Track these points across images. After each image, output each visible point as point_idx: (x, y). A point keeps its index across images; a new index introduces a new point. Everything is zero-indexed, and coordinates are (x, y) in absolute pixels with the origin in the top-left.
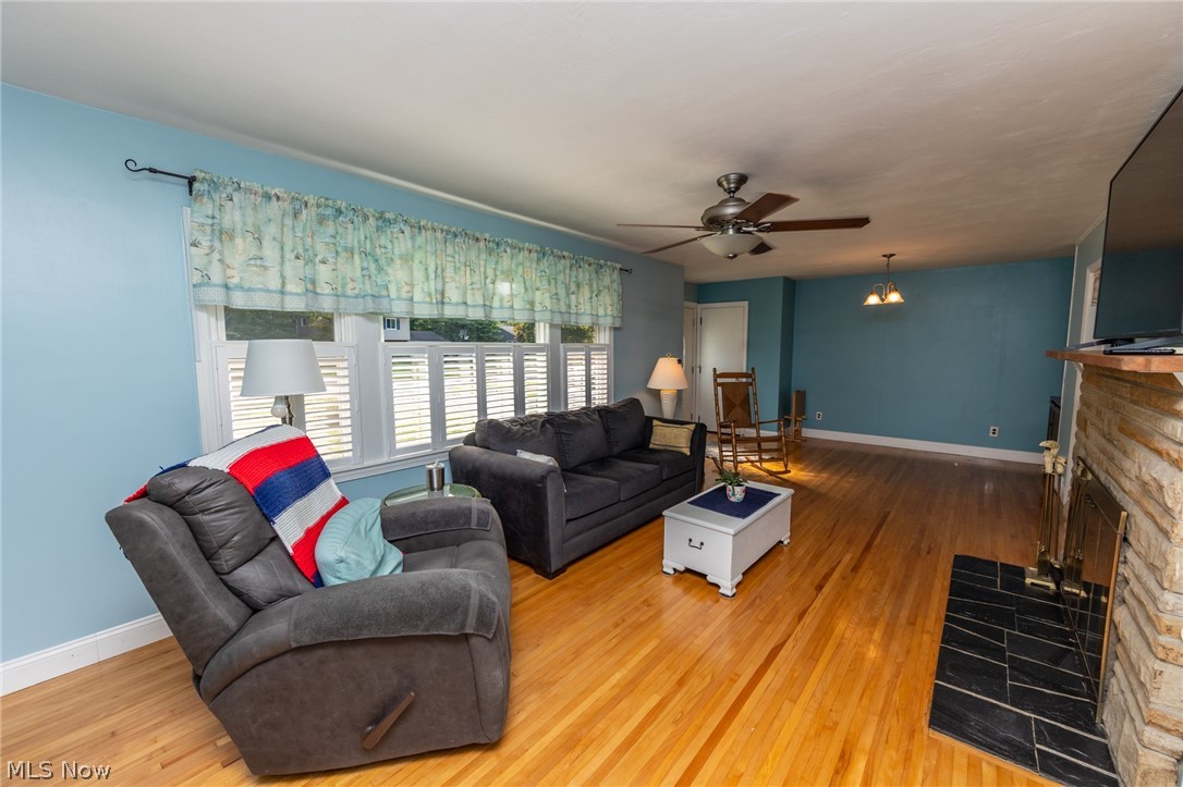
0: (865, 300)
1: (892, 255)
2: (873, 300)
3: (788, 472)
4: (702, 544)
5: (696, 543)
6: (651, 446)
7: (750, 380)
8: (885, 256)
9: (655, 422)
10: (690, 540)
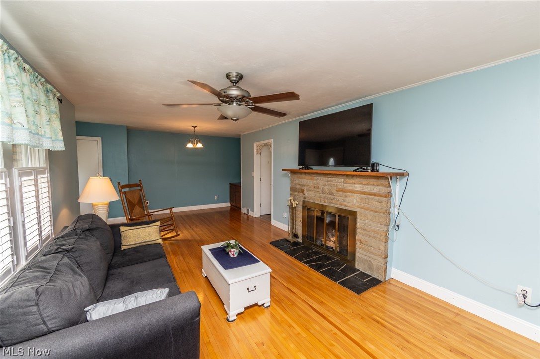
0: (187, 145)
1: (196, 127)
2: (190, 146)
3: (178, 235)
4: (255, 287)
5: (251, 288)
6: (123, 248)
7: (139, 188)
8: (193, 126)
9: (122, 229)
10: (248, 289)
